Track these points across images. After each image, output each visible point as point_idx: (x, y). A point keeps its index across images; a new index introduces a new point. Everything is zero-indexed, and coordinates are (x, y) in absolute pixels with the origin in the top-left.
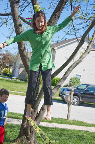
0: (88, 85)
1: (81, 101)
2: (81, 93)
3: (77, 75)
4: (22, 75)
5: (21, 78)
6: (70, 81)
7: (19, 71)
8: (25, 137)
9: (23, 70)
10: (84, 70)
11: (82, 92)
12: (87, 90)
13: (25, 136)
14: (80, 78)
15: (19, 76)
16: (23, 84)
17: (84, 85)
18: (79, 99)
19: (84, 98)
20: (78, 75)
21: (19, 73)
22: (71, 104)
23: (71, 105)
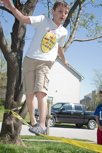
0: (63, 104)
1: (57, 121)
2: (56, 113)
3: (49, 97)
8: (9, 136)
10: (57, 91)
11: (58, 112)
12: (63, 109)
13: (9, 134)
14: (53, 100)
17: (59, 104)
18: (55, 120)
19: (61, 118)
20: (51, 97)
23: (50, 119)
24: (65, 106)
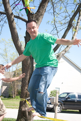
1: (63, 108)
2: (63, 101)
3: (56, 88)
4: (5, 93)
5: (5, 96)
6: (51, 94)
7: (2, 89)
9: (6, 88)
10: (62, 83)
13: (24, 119)
14: (59, 90)
15: (2, 94)
16: (7, 100)
17: (64, 94)
20: (58, 88)
21: (2, 91)
22: (57, 105)
24: (69, 95)
